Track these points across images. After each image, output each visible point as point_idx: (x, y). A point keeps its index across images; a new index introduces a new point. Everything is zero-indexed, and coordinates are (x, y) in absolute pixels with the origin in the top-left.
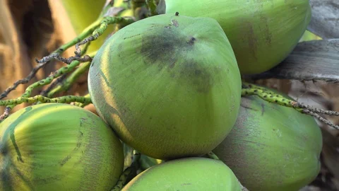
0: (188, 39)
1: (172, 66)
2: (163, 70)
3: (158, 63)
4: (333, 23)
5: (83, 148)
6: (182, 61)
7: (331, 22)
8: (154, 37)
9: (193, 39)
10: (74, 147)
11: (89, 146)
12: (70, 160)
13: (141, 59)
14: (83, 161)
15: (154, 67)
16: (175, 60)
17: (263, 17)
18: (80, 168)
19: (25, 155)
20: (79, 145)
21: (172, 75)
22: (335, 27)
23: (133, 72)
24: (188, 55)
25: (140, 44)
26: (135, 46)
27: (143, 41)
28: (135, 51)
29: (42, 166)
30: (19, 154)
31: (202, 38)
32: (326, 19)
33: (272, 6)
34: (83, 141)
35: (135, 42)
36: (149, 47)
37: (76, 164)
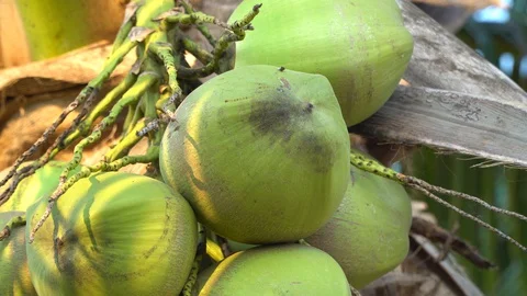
0: (304, 106)
1: (287, 140)
2: (276, 145)
3: (270, 135)
4: (426, 65)
5: (170, 235)
6: (299, 134)
7: (423, 63)
8: (267, 103)
9: (311, 106)
10: (160, 235)
11: (176, 232)
12: (156, 251)
13: (248, 129)
14: (170, 252)
15: (264, 140)
16: (291, 133)
17: (368, 68)
18: (166, 260)
19: (102, 244)
20: (166, 232)
21: (288, 151)
22: (428, 71)
23: (238, 145)
24: (306, 127)
25: (249, 111)
26: (242, 113)
27: (252, 107)
28: (241, 119)
29: (123, 258)
30: (94, 243)
31: (319, 104)
32: (416, 60)
33: (379, 55)
34: (170, 227)
35: (242, 107)
36: (260, 116)
37: (162, 255)
